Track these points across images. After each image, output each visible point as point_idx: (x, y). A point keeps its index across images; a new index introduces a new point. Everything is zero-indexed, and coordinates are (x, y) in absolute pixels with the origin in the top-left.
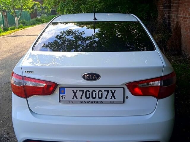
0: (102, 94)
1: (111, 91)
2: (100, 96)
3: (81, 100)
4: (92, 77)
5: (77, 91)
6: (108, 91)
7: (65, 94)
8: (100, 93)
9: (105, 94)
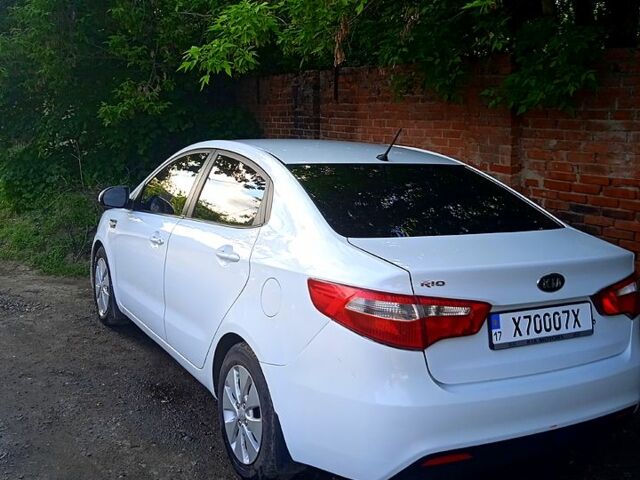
0: (559, 319)
1: (573, 311)
2: (557, 326)
3: (529, 338)
4: (550, 283)
5: (519, 318)
6: (568, 312)
7: (499, 327)
8: (557, 317)
9: (564, 317)
